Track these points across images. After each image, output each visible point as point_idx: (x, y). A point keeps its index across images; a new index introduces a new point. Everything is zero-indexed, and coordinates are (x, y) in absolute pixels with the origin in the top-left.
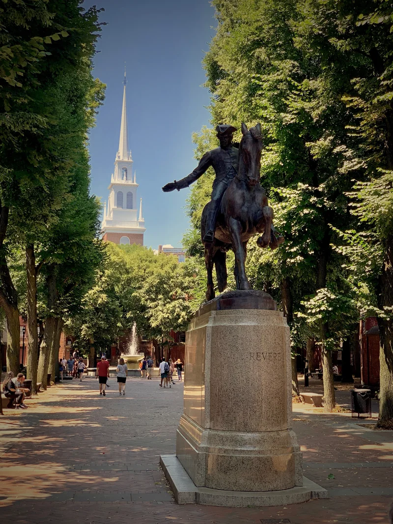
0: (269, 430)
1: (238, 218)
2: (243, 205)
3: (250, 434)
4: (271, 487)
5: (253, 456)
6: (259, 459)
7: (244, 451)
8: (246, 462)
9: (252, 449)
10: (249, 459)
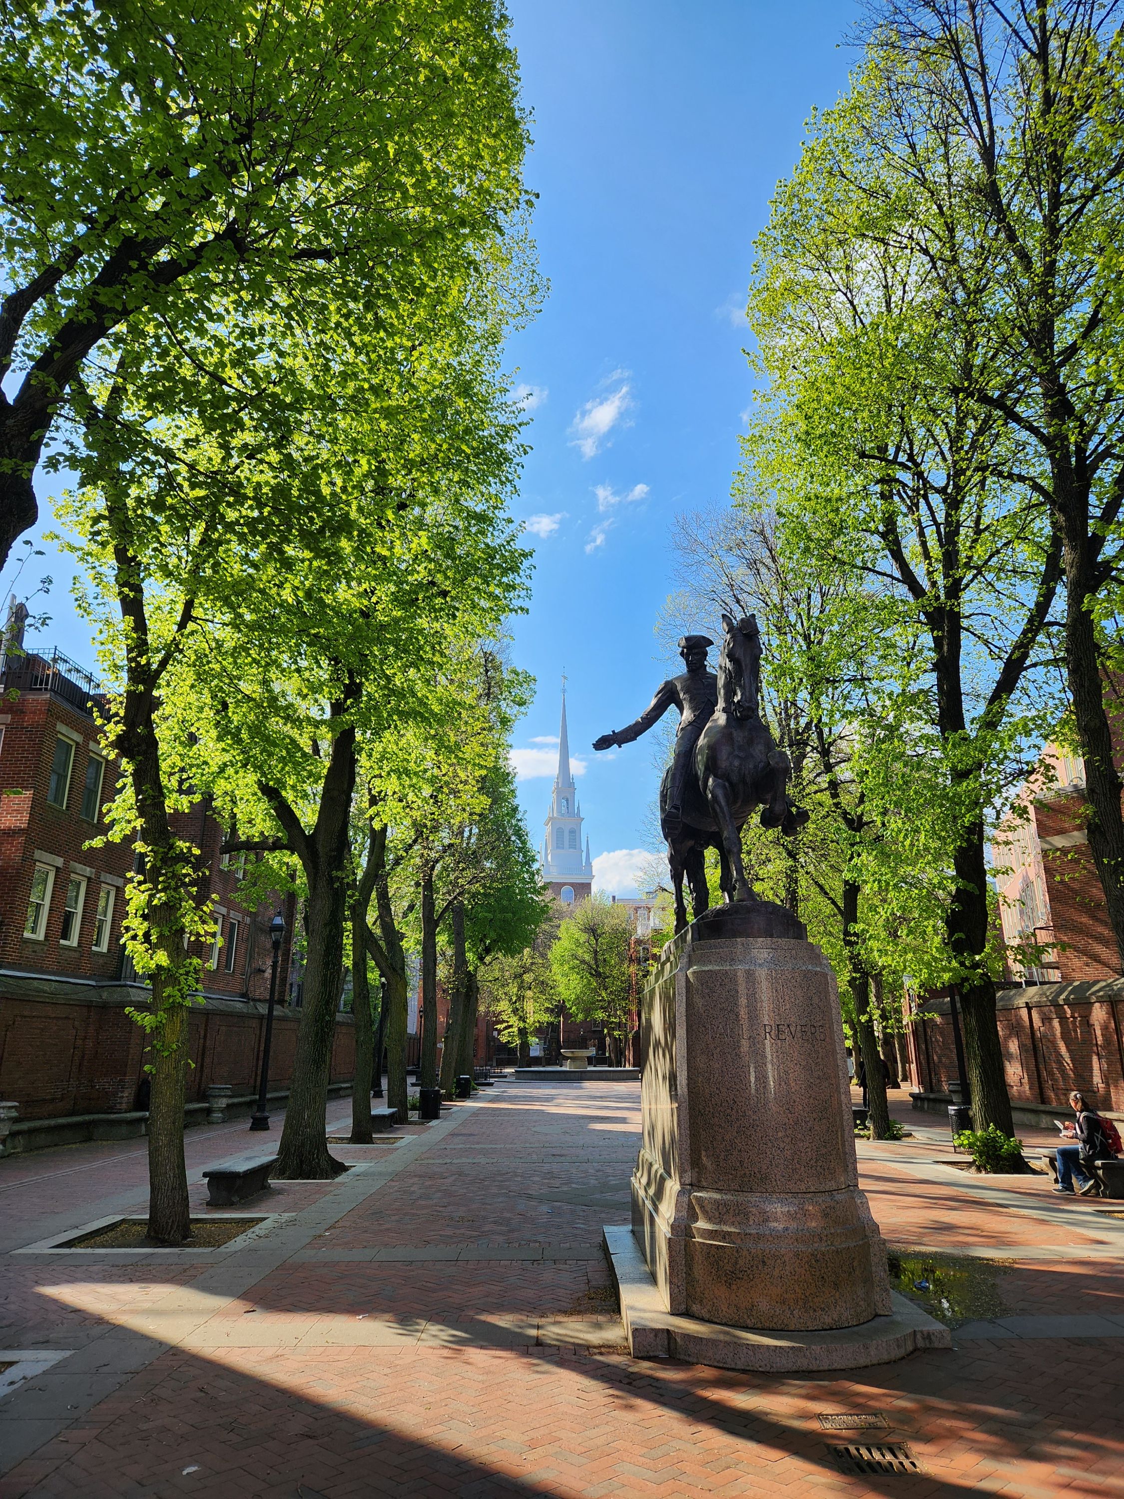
0: (813, 1189)
4: (828, 1320)
5: (783, 1247)
6: (797, 1254)
8: (771, 1263)
10: (777, 1255)
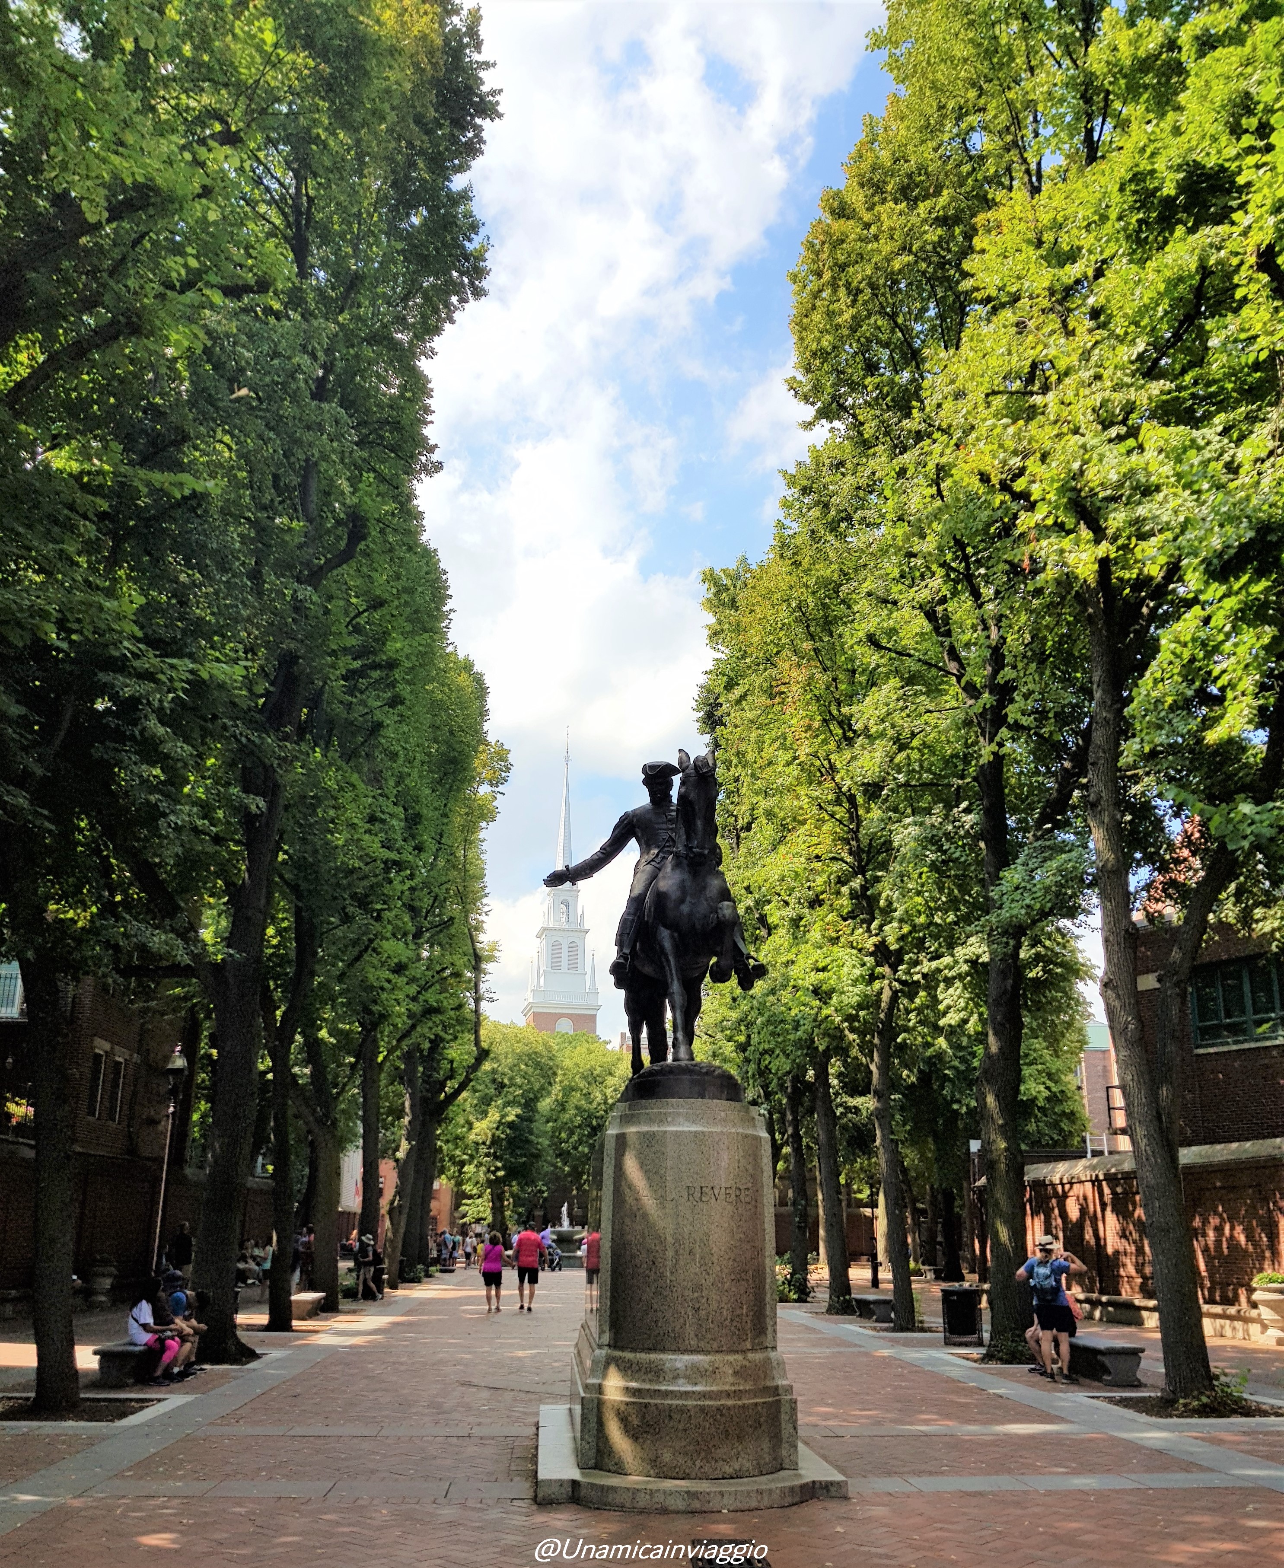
1: (673, 926)
2: (683, 901)
3: (686, 1358)
4: (729, 1470)
5: (690, 1403)
6: (702, 1409)
7: (672, 1392)
8: (676, 1417)
9: (689, 1388)
10: (682, 1410)
